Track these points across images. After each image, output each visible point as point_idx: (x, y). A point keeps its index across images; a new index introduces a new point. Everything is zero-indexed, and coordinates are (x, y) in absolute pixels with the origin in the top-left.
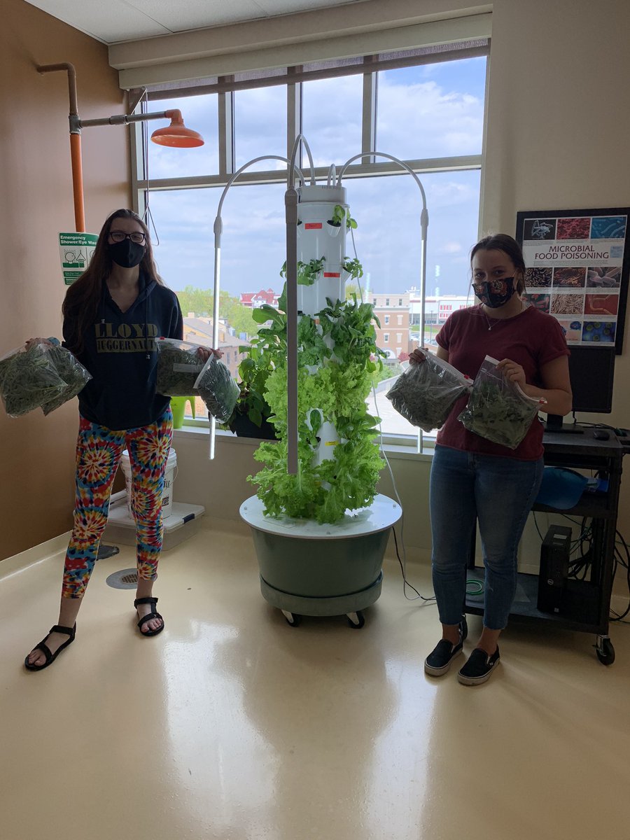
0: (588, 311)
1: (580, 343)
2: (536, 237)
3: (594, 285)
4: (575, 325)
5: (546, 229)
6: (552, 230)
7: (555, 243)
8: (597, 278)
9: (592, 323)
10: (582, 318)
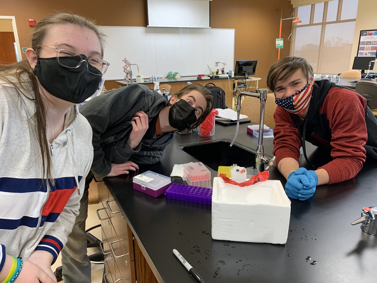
0: (371, 50)
1: (370, 56)
2: (363, 35)
3: (373, 44)
4: (369, 53)
5: (365, 34)
6: (366, 34)
7: (367, 36)
8: (374, 43)
9: (372, 52)
10: (370, 51)
